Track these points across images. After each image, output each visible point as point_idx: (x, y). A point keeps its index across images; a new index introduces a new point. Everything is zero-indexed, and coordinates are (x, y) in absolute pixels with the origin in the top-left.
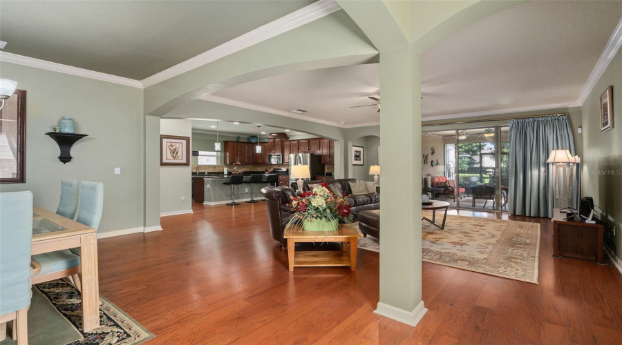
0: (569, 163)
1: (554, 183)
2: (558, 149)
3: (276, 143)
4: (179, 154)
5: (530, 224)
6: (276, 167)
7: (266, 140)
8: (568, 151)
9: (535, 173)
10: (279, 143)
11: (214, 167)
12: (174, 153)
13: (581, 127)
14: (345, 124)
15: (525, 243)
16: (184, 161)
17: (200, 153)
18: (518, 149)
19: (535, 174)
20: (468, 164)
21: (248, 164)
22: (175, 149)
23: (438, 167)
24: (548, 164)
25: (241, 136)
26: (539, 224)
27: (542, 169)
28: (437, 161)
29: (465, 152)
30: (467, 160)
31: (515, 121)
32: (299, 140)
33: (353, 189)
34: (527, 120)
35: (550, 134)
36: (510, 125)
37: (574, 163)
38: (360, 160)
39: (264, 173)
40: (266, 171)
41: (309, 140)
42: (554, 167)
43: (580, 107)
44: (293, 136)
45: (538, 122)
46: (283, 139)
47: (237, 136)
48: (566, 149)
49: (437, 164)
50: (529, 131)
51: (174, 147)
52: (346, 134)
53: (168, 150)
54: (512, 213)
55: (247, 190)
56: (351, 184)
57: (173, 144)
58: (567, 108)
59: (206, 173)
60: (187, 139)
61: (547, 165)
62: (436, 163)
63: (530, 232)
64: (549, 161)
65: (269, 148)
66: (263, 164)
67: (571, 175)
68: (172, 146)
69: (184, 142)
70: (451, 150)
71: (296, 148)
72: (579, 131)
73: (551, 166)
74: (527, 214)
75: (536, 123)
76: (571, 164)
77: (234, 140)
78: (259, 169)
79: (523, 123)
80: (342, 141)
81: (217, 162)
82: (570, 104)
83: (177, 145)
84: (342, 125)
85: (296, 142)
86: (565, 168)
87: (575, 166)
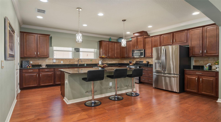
3: (139, 40)
6: (138, 60)
7: (131, 40)
10: (142, 40)
11: (91, 60)
17: (81, 49)
21: (117, 58)
25: (112, 38)
32: (161, 35)
40: (130, 63)
41: (173, 33)
46: (145, 37)
47: (109, 37)
55: (111, 84)
59: (85, 65)
65: (133, 45)
66: (128, 58)
71: (158, 43)
78: (125, 62)
81: (95, 57)
85: (157, 37)
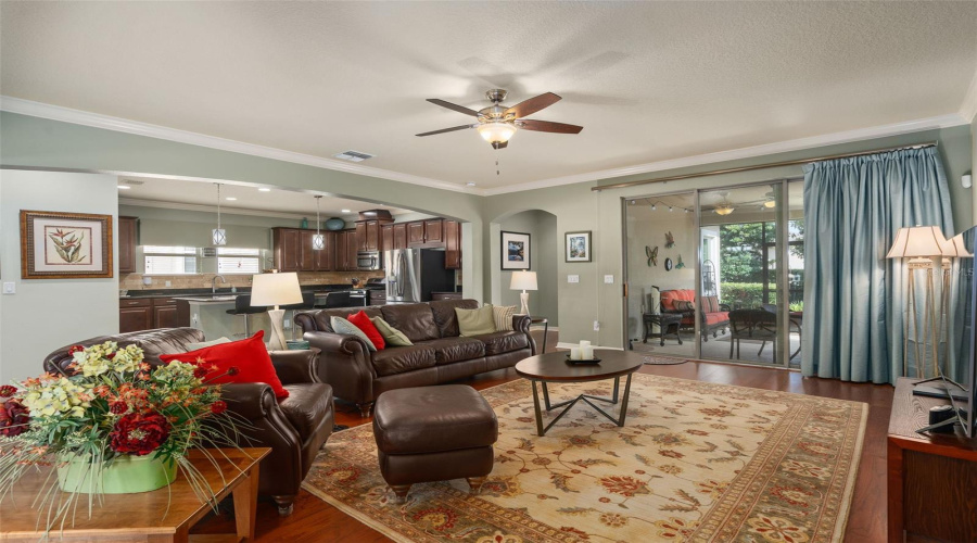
0: (940, 257)
1: (905, 307)
2: (914, 223)
3: (369, 229)
4: (84, 252)
5: (845, 405)
7: (355, 226)
8: (938, 230)
9: (862, 281)
10: (375, 230)
12: (69, 249)
13: (969, 173)
14: (477, 186)
15: (814, 480)
16: (97, 266)
17: (221, 251)
18: (823, 227)
19: (862, 286)
20: (751, 265)
21: (323, 270)
22: (70, 242)
23: (683, 270)
24: (891, 260)
25: (309, 219)
26: (865, 406)
27: (878, 273)
28: (680, 259)
29: (744, 242)
30: (749, 257)
31: (817, 165)
32: (407, 223)
33: (462, 323)
34: (843, 162)
35: (897, 192)
36: (807, 177)
37: (952, 259)
38: (522, 259)
39: (350, 287)
41: (424, 222)
42: (906, 267)
43: (969, 126)
44: (400, 215)
45: (870, 164)
46: (383, 222)
47: (301, 217)
48: (934, 224)
49: (680, 265)
50: (849, 187)
51: (68, 238)
52: (486, 207)
53: (51, 243)
54: (810, 373)
56: (460, 311)
57: (65, 231)
58: (937, 131)
59: (234, 290)
60: (105, 221)
61: (888, 264)
62: (675, 263)
63: (838, 435)
64: (891, 254)
65: (358, 241)
66: (349, 270)
67: (947, 286)
68: (60, 234)
69: (97, 227)
70: (712, 238)
71: (401, 240)
72: (966, 182)
73: (897, 266)
74: (843, 377)
75: (863, 168)
76: (944, 260)
77: (297, 225)
78: (347, 280)
79: (836, 169)
80: (479, 223)
81: (260, 268)
82: (945, 121)
83: (78, 234)
84: (471, 189)
85: (402, 227)
86: (929, 270)
87: (957, 265)
